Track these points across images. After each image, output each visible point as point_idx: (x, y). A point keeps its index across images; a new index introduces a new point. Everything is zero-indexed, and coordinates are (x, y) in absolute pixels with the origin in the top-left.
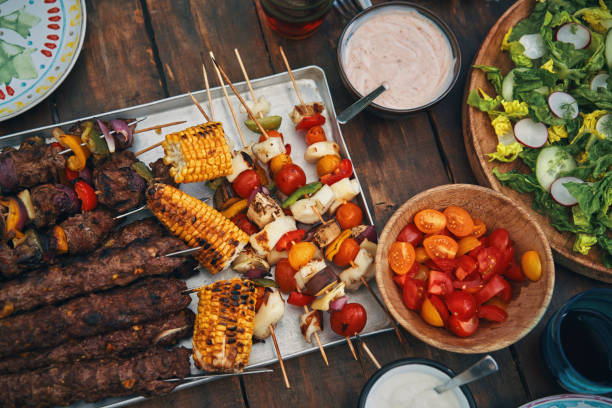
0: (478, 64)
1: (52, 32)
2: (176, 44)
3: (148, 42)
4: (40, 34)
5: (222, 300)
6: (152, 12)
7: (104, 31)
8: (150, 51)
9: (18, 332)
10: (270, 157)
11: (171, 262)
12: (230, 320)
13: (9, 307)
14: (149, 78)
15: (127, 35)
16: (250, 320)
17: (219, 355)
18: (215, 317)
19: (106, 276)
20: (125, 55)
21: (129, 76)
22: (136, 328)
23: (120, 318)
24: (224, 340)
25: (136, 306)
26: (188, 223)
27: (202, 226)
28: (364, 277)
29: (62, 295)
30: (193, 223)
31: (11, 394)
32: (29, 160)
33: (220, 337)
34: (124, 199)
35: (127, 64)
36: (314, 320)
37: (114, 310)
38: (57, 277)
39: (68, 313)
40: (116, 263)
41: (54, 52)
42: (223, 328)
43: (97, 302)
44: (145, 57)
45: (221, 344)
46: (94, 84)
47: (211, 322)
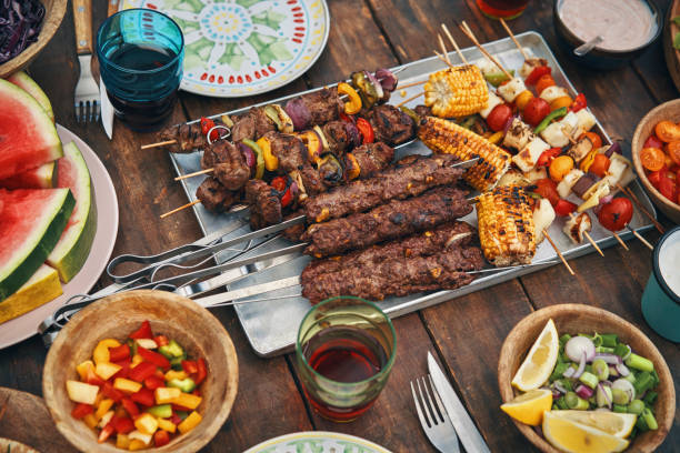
0: (673, 18)
1: (298, 25)
2: (403, 31)
3: (378, 30)
4: (288, 27)
5: (504, 200)
6: (377, 9)
7: (340, 24)
8: (382, 37)
9: (338, 229)
10: (518, 93)
11: (455, 171)
12: (517, 214)
13: (325, 211)
14: (385, 57)
15: (360, 27)
16: (531, 217)
17: (515, 241)
18: (502, 213)
19: (402, 184)
20: (362, 42)
21: (368, 56)
22: (428, 234)
23: (422, 217)
24: (515, 229)
25: (433, 207)
26: (462, 143)
27: (475, 144)
28: (618, 182)
29: (366, 203)
30: (465, 143)
31: (337, 284)
32: (317, 101)
33: (511, 226)
34: (400, 129)
35: (364, 48)
36: (585, 218)
37: (415, 211)
38: (360, 187)
39: (375, 215)
40: (410, 173)
41: (302, 39)
42: (512, 220)
43: (397, 206)
44: (378, 42)
45: (513, 233)
46: (340, 64)
47: (500, 218)
